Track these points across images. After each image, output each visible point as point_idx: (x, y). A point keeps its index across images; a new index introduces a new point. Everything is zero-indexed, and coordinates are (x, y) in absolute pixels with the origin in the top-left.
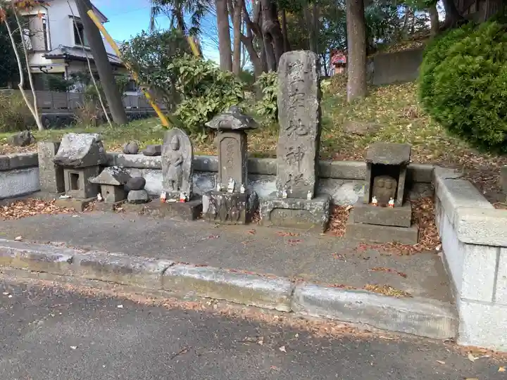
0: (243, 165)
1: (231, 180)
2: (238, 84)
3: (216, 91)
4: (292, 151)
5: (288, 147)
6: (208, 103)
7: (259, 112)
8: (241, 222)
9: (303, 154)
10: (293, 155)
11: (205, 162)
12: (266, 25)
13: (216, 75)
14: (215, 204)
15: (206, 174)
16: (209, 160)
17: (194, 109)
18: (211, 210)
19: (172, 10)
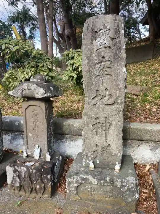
0: (48, 132)
1: (37, 146)
2: (49, 59)
3: (33, 64)
4: (98, 121)
5: (95, 117)
6: (25, 73)
7: (64, 79)
8: (46, 196)
9: (111, 124)
10: (99, 125)
11: (17, 124)
12: (67, 32)
13: (32, 52)
14: (19, 176)
15: (18, 133)
16: (20, 122)
17: (15, 77)
18: (16, 182)
19: (19, 26)
